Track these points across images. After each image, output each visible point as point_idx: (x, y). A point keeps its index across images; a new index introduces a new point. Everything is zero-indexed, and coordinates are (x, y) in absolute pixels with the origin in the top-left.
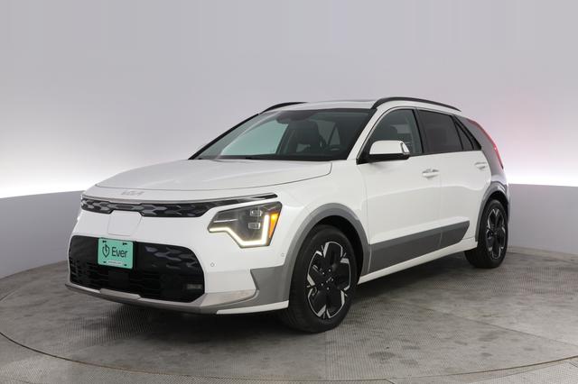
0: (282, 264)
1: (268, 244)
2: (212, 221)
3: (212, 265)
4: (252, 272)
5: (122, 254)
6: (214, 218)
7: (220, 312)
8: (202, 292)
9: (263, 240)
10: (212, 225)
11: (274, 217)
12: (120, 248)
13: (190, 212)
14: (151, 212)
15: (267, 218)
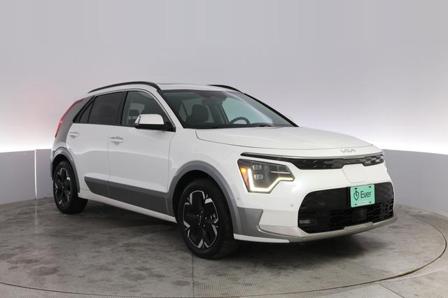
5: (368, 194)
12: (366, 190)
14: (369, 162)
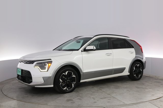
0: (51, 76)
1: (47, 71)
2: (35, 65)
3: (34, 75)
4: (43, 77)
5: (20, 72)
6: (36, 64)
7: (35, 87)
8: (32, 82)
9: (46, 70)
10: (35, 66)
11: (50, 65)
12: (19, 70)
13: (31, 63)
15: (47, 65)
